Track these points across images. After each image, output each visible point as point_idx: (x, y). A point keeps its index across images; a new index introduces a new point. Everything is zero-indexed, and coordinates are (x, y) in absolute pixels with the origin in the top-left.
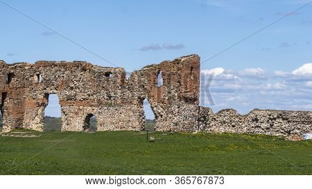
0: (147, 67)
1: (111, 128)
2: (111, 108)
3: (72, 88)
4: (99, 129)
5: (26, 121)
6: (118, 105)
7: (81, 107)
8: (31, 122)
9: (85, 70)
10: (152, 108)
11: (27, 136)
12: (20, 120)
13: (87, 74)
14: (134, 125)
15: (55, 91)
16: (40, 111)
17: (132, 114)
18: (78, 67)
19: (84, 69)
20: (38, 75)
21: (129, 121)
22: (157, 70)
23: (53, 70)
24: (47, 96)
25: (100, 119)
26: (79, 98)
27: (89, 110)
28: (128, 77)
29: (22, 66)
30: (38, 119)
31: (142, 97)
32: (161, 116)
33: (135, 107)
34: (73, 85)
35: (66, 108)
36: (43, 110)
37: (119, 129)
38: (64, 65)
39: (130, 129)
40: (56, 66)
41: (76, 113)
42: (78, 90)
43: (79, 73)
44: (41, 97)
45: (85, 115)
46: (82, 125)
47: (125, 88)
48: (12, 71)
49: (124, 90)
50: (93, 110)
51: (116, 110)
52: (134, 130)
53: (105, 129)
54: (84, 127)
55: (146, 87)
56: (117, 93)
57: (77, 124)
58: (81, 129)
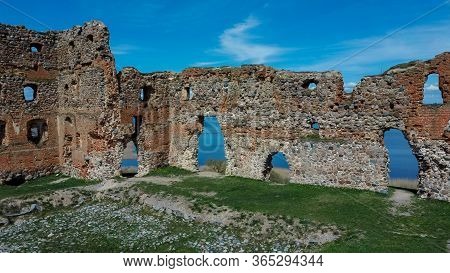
0: (401, 66)
1: (320, 180)
2: (319, 145)
3: (242, 109)
4: (295, 179)
5: (173, 154)
6: (333, 140)
7: (259, 140)
8: (180, 157)
9: (263, 79)
12: (163, 155)
13: (267, 86)
14: (373, 180)
15: (214, 113)
16: (192, 141)
17: (366, 158)
18: (250, 74)
19: (261, 78)
20: (188, 89)
21: (361, 171)
23: (210, 80)
24: (201, 119)
25: (297, 162)
26: (254, 124)
27: (273, 144)
29: (165, 76)
30: (189, 153)
31: (388, 125)
34: (242, 104)
35: (233, 140)
36: (197, 140)
37: (337, 185)
38: (226, 72)
39: (362, 186)
40: (214, 74)
41: (251, 149)
42: (251, 112)
43: (252, 84)
44: (193, 120)
45: (267, 153)
46: (262, 169)
47: (346, 108)
48: (149, 84)
49: (345, 112)
50: (282, 145)
51: (331, 148)
52: (372, 189)
53: (307, 181)
54: (265, 173)
55: (397, 106)
56: (329, 119)
57: (252, 167)
58: (260, 176)
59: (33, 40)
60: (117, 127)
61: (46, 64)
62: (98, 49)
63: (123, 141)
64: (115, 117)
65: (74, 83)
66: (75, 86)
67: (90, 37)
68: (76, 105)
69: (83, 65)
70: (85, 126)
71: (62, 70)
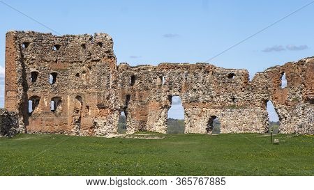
0: (271, 68)
1: (235, 130)
2: (235, 110)
3: (195, 90)
4: (223, 131)
5: (149, 123)
6: (241, 107)
7: (204, 109)
8: (155, 124)
9: (208, 72)
10: (276, 110)
11: (150, 138)
12: (143, 122)
13: (210, 76)
14: (258, 127)
15: (178, 93)
16: (163, 113)
17: (255, 116)
18: (201, 69)
20: (161, 77)
21: (253, 123)
22: (281, 72)
23: (176, 72)
24: (170, 98)
25: (224, 121)
26: (201, 100)
27: (212, 112)
28: (251, 78)
29: (146, 68)
30: (161, 121)
31: (265, 98)
32: (286, 118)
33: (259, 109)
34: (196, 87)
35: (189, 110)
36: (166, 112)
37: (243, 132)
38: (186, 67)
39: (254, 131)
40: (179, 68)
41: (200, 115)
42: (201, 92)
43: (201, 75)
44: (164, 99)
45: (209, 117)
46: (206, 127)
47: (248, 89)
48: (136, 74)
49: (247, 92)
50: (216, 112)
51: (240, 112)
52: (258, 132)
53: (229, 131)
54: (207, 129)
55: (269, 89)
56: (241, 95)
57: (200, 126)
58: (205, 131)
59: (56, 43)
60: (116, 101)
61: (63, 58)
62: (107, 52)
63: (119, 110)
64: (115, 95)
65: (84, 72)
66: (85, 75)
67: (100, 44)
68: (86, 87)
69: (93, 61)
70: (93, 101)
71: (72, 63)
